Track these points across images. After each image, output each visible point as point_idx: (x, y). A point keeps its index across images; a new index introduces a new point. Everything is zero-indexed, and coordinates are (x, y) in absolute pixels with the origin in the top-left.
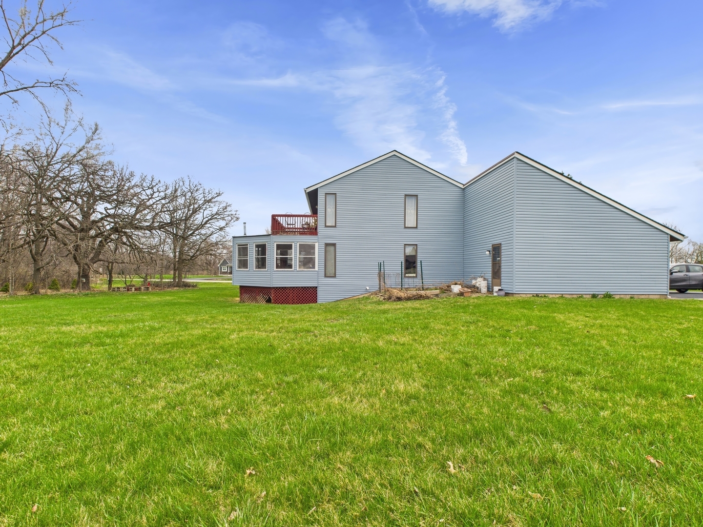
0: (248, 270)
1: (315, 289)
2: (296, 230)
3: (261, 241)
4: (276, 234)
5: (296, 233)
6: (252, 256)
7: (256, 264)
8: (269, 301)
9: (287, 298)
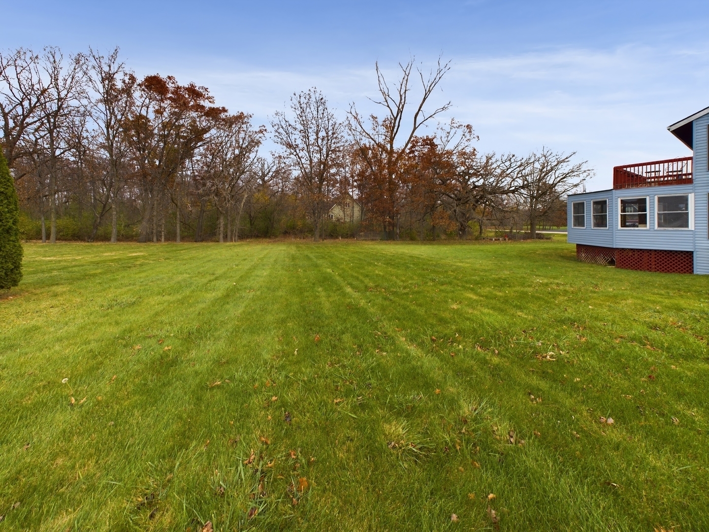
0: (585, 228)
1: (689, 255)
2: (653, 180)
3: (600, 198)
4: (621, 188)
5: (653, 184)
6: (589, 215)
7: (594, 221)
8: (612, 263)
9: (639, 262)
